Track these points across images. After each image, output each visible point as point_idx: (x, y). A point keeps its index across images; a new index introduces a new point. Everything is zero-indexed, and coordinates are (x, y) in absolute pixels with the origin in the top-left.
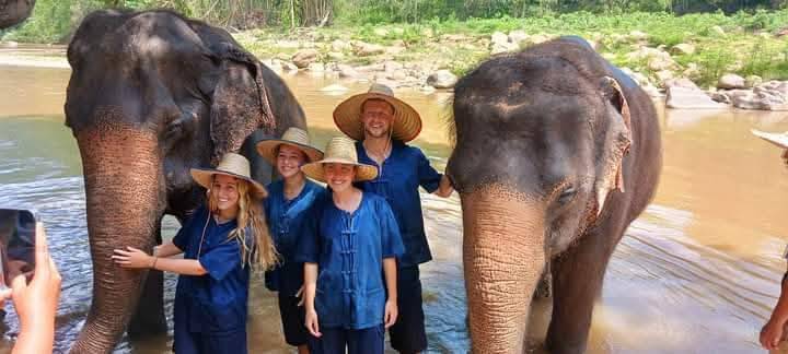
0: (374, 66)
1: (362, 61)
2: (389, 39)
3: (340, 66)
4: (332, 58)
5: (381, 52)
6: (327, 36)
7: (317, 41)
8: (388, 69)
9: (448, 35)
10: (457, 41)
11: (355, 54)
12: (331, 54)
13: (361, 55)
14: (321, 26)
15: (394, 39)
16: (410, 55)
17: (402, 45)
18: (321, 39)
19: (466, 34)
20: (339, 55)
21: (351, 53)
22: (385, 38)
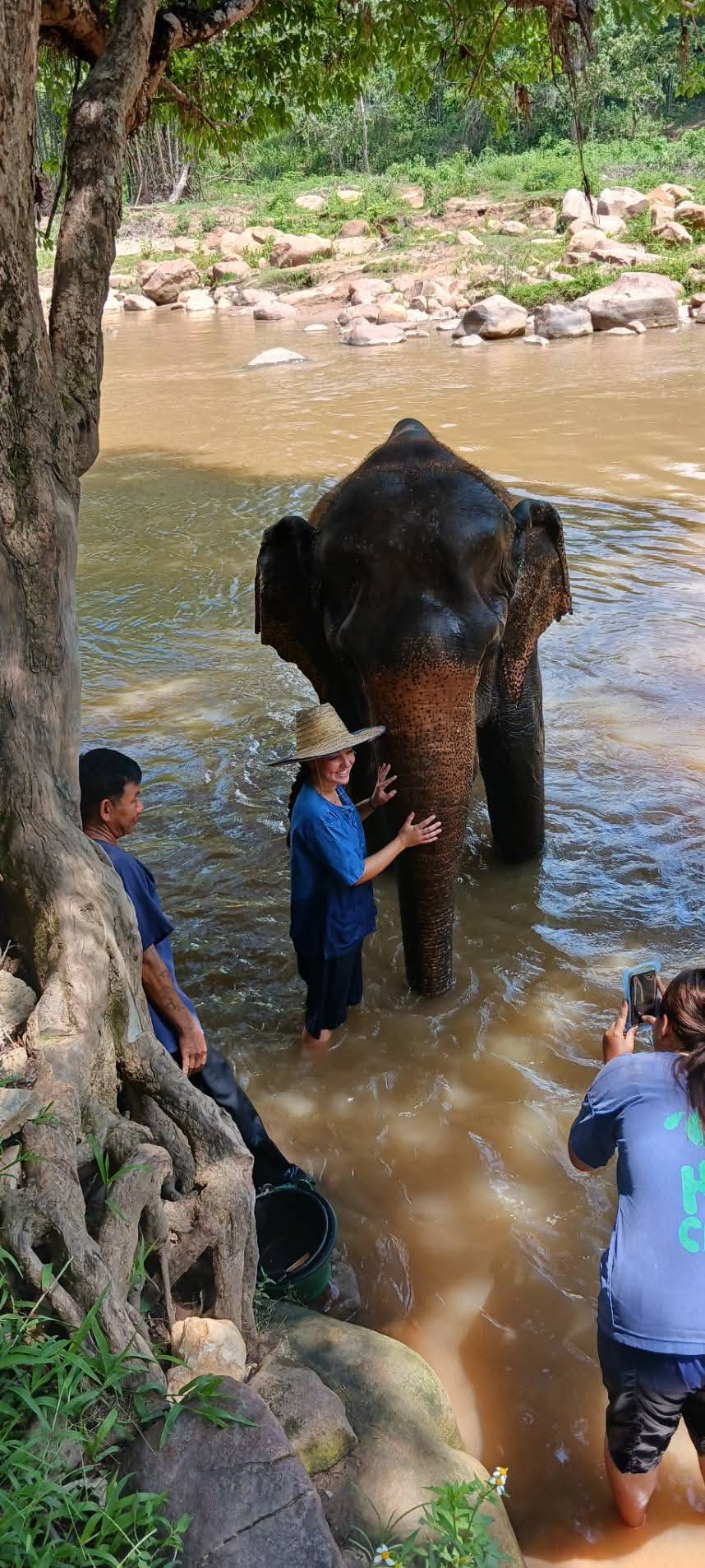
0: (327, 289)
1: (294, 278)
2: (333, 220)
3: (249, 294)
4: (228, 276)
5: (328, 254)
6: (196, 224)
7: (176, 235)
8: (360, 295)
9: (459, 201)
10: (481, 212)
11: (273, 261)
12: (223, 267)
13: (287, 264)
14: (174, 197)
15: (343, 217)
16: (399, 257)
17: (365, 233)
18: (183, 229)
19: (495, 193)
20: (239, 267)
21: (262, 261)
22: (324, 217)
